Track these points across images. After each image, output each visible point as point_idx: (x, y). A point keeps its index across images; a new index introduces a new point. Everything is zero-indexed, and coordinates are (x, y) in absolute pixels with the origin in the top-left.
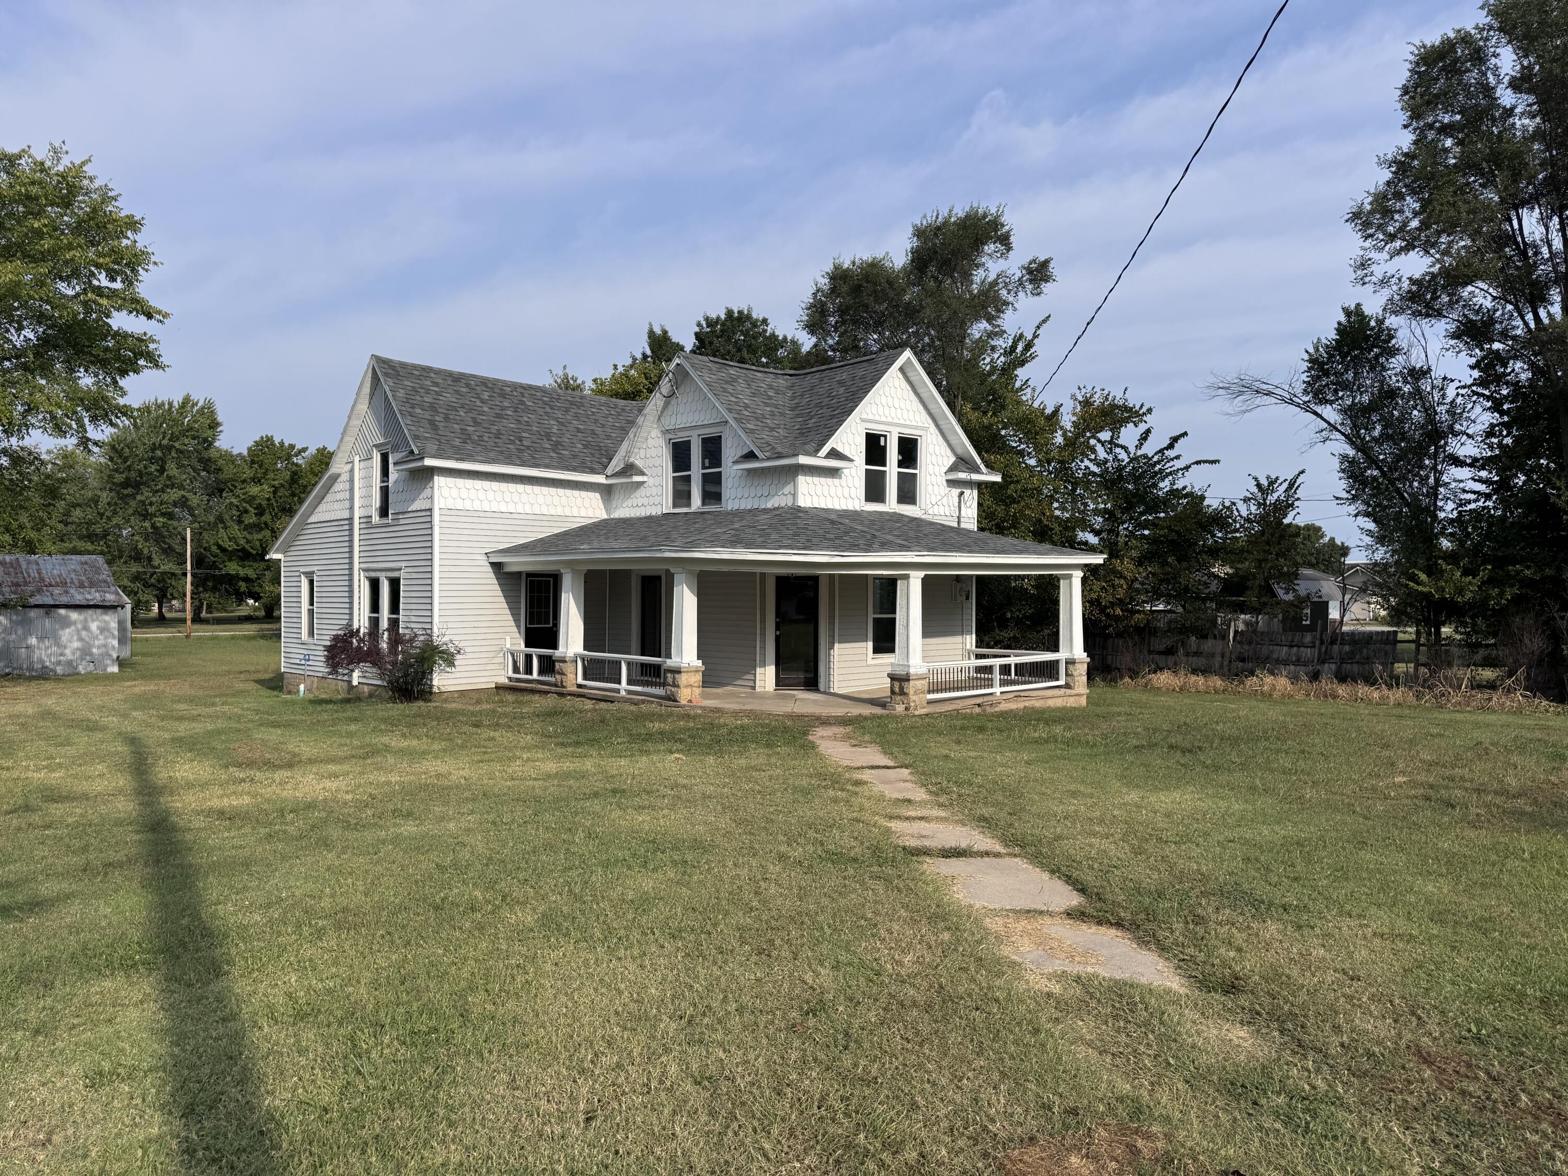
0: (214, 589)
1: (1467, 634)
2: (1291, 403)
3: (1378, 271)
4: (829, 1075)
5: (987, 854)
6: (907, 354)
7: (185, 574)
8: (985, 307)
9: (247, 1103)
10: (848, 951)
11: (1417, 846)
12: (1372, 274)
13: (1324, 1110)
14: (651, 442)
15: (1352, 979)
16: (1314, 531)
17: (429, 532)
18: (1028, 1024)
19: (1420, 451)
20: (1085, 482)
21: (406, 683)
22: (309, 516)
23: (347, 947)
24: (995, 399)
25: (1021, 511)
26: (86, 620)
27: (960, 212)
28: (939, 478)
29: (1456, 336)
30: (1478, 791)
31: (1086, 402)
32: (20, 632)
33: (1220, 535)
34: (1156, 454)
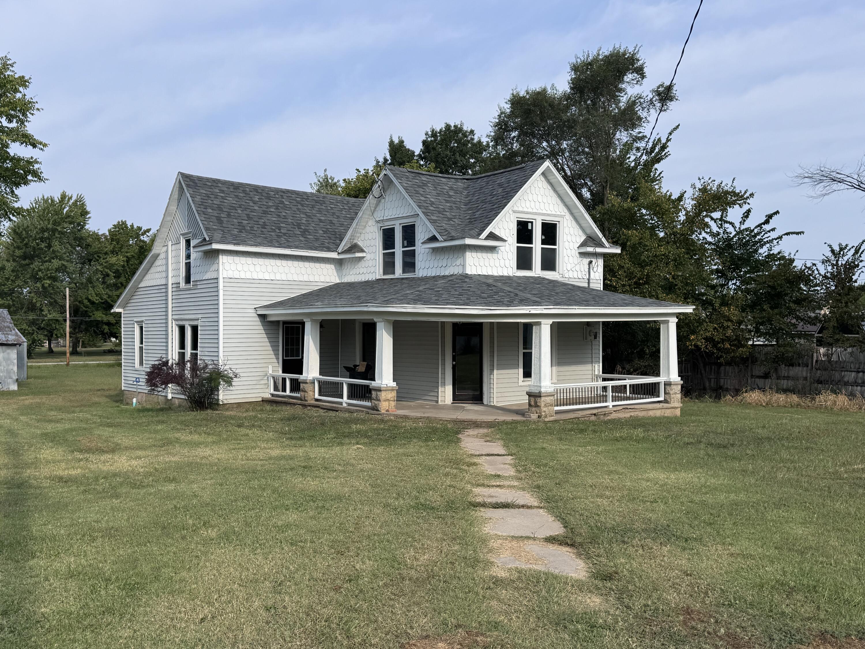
0: (86, 330)
2: (859, 188)
5: (524, 507)
6: (547, 163)
7: (65, 321)
14: (368, 229)
17: (216, 294)
20: (703, 250)
21: (200, 397)
22: (139, 283)
27: (606, 51)
28: (573, 251)
31: (704, 190)
33: (805, 288)
34: (756, 227)
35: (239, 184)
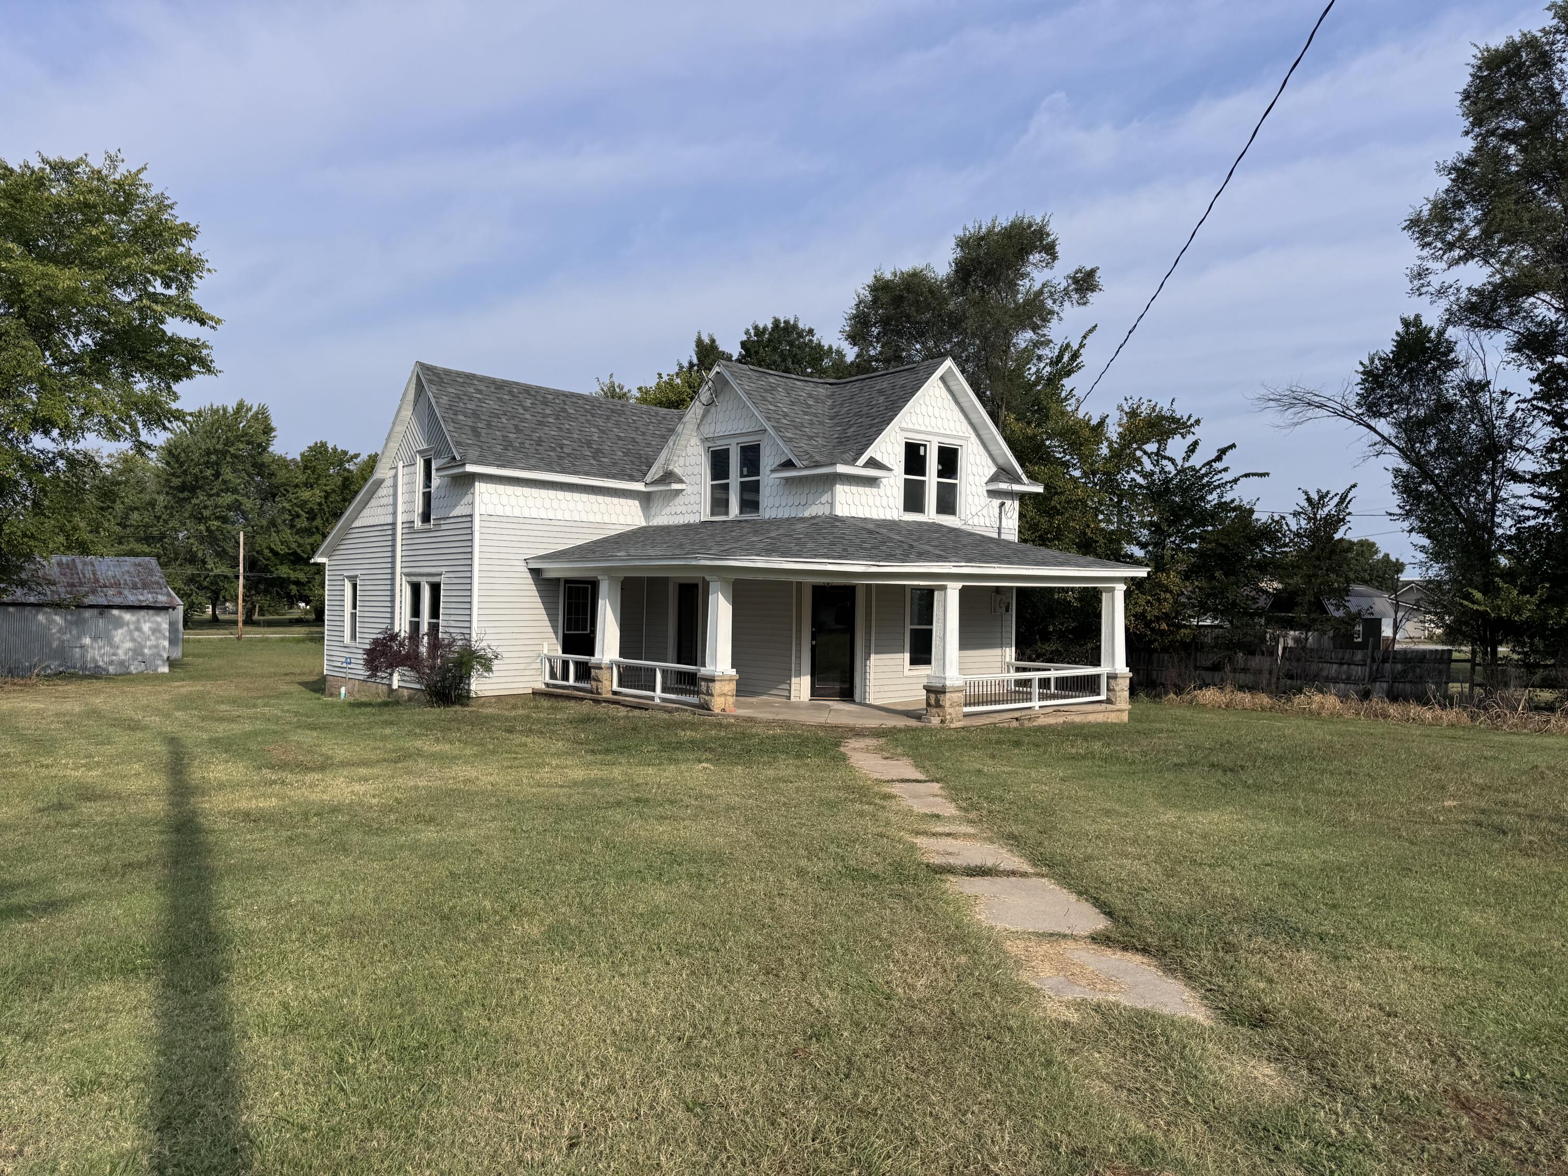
0: (266, 592)
1: (1525, 654)
2: (1344, 415)
3: (1435, 281)
4: (828, 1104)
5: (1013, 873)
6: (949, 363)
7: (237, 577)
8: (1031, 318)
9: (225, 1118)
10: (858, 972)
11: (1465, 874)
12: (1429, 284)
13: (1351, 1158)
14: (690, 450)
15: (1389, 1015)
16: (1367, 547)
17: (469, 537)
18: (1040, 1056)
19: (1477, 466)
20: (1131, 494)
21: (443, 687)
22: (353, 520)
23: (348, 956)
24: (1040, 410)
25: (1066, 523)
26: (138, 620)
27: (1004, 221)
28: (980, 488)
29: (1517, 348)
30: (1531, 817)
31: (1133, 414)
32: (74, 632)
33: (1269, 549)
34: (1204, 466)
35: (504, 381)
